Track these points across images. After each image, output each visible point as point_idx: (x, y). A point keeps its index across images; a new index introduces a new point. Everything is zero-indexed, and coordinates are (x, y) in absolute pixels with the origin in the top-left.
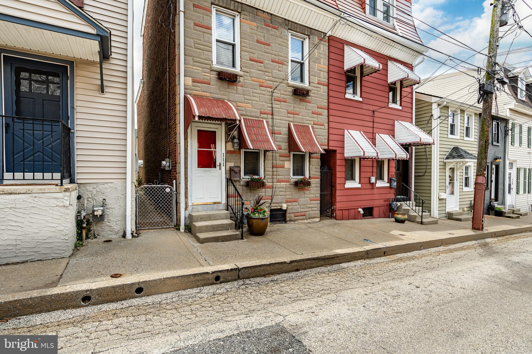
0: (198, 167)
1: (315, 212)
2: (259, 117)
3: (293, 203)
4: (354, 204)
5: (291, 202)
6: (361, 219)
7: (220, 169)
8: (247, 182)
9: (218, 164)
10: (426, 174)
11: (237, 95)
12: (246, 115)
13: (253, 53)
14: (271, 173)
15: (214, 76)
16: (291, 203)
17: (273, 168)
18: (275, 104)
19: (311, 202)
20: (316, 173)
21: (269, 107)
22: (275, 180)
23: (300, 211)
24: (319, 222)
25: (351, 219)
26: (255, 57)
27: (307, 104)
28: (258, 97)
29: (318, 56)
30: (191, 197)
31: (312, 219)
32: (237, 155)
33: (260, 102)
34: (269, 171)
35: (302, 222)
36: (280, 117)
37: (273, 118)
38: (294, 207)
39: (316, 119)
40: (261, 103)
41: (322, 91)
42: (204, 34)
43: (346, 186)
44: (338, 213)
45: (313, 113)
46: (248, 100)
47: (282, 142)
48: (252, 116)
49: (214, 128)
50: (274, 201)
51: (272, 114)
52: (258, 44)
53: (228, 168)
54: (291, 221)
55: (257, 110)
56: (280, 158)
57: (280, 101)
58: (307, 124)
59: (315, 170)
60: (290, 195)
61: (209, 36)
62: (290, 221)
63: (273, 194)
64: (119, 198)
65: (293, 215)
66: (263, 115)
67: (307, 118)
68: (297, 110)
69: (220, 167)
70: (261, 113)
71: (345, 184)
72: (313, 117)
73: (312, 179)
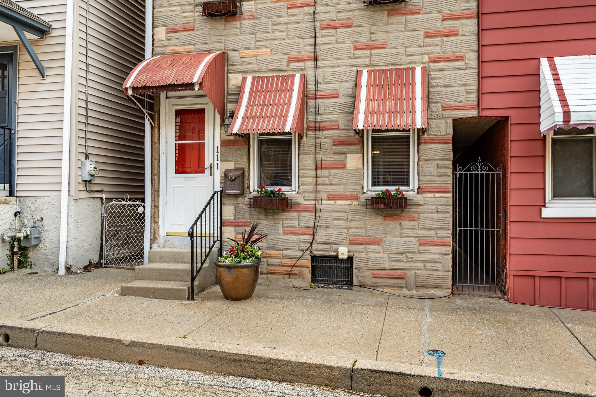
0: (175, 173)
1: (435, 273)
2: (285, 70)
3: (368, 246)
5: (362, 244)
7: (211, 175)
8: (254, 197)
9: (207, 165)
11: (241, 37)
12: (259, 71)
14: (312, 180)
16: (362, 247)
17: (316, 169)
18: (322, 36)
19: (422, 248)
20: (438, 179)
21: (309, 45)
22: (321, 195)
23: (387, 267)
24: (446, 300)
27: (409, 17)
28: (283, 32)
30: (164, 222)
31: (425, 290)
32: (240, 147)
33: (289, 39)
34: (307, 177)
35: (394, 292)
36: (335, 62)
37: (316, 67)
38: (371, 255)
39: (437, 49)
40: (289, 42)
43: (546, 213)
44: (516, 284)
45: (428, 35)
46: (262, 41)
47: (341, 113)
48: (271, 71)
49: (201, 104)
50: (318, 238)
51: (316, 59)
53: (222, 172)
54: (366, 287)
55: (280, 57)
56: (335, 147)
57: (335, 28)
58: (409, 63)
59: (434, 170)
60: (361, 228)
62: (361, 286)
63: (317, 225)
64: (55, 217)
65: (368, 273)
66: (294, 64)
67: (410, 50)
68: (380, 37)
69: (211, 171)
70: (290, 61)
71: (544, 206)
72: (429, 45)
73: (424, 192)
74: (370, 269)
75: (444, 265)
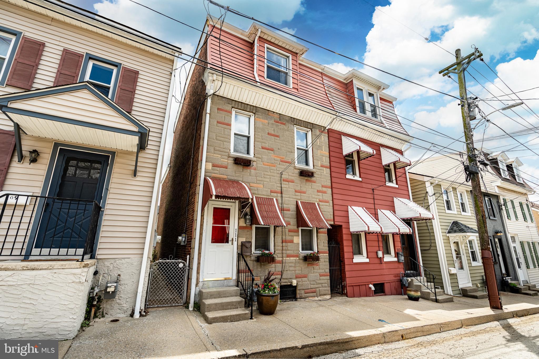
0: (212, 243)
1: (325, 288)
2: (269, 196)
3: (303, 279)
4: (364, 280)
5: (300, 278)
6: (373, 296)
7: (232, 244)
8: (258, 257)
9: (230, 239)
10: (432, 248)
11: (250, 177)
12: (258, 194)
13: (264, 143)
14: (280, 248)
15: (231, 161)
16: (300, 279)
17: (282, 243)
18: (284, 184)
19: (321, 278)
20: (324, 248)
21: (279, 187)
22: (284, 255)
23: (310, 288)
24: (330, 300)
25: (362, 296)
26: (266, 146)
27: (312, 183)
28: (268, 179)
29: (319, 144)
30: (203, 272)
31: (323, 296)
32: (248, 230)
34: (278, 246)
35: (313, 299)
36: (288, 196)
37: (282, 197)
38: (304, 283)
39: (321, 197)
40: (271, 183)
41: (325, 173)
42: (225, 129)
43: (355, 261)
44: (349, 290)
45: (318, 191)
46: (259, 181)
47: (291, 218)
48: (263, 195)
49: (228, 206)
50: (284, 277)
51: (282, 193)
52: (269, 136)
53: (240, 244)
54: (302, 298)
55: (267, 189)
56: (289, 233)
57: (288, 182)
58: (313, 201)
59: (323, 244)
60: (300, 270)
61: (228, 130)
63: (283, 270)
64: (133, 273)
65: (303, 292)
66: (273, 194)
67: (313, 196)
68: (304, 189)
69: (232, 242)
70: (271, 192)
71: (353, 258)
72: (319, 195)
73: (320, 253)
74: (303, 290)
75: (328, 285)
